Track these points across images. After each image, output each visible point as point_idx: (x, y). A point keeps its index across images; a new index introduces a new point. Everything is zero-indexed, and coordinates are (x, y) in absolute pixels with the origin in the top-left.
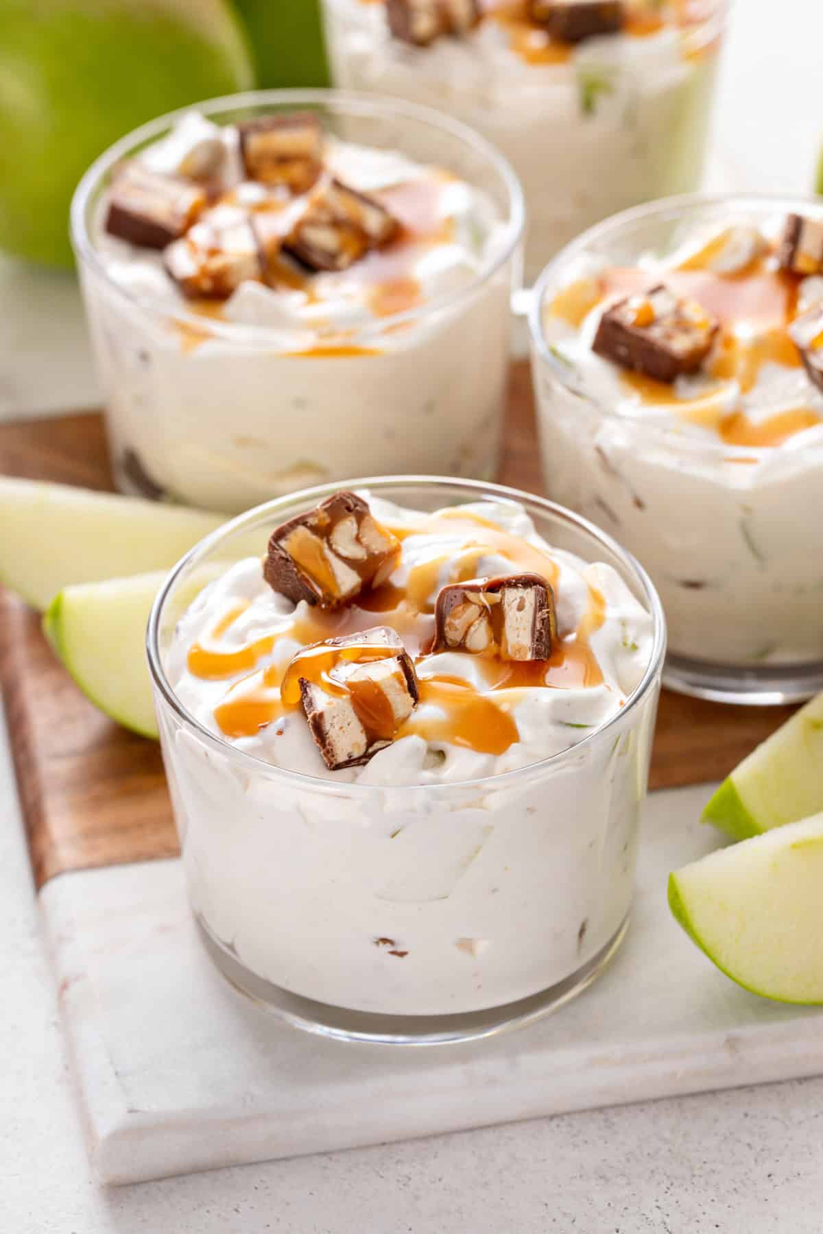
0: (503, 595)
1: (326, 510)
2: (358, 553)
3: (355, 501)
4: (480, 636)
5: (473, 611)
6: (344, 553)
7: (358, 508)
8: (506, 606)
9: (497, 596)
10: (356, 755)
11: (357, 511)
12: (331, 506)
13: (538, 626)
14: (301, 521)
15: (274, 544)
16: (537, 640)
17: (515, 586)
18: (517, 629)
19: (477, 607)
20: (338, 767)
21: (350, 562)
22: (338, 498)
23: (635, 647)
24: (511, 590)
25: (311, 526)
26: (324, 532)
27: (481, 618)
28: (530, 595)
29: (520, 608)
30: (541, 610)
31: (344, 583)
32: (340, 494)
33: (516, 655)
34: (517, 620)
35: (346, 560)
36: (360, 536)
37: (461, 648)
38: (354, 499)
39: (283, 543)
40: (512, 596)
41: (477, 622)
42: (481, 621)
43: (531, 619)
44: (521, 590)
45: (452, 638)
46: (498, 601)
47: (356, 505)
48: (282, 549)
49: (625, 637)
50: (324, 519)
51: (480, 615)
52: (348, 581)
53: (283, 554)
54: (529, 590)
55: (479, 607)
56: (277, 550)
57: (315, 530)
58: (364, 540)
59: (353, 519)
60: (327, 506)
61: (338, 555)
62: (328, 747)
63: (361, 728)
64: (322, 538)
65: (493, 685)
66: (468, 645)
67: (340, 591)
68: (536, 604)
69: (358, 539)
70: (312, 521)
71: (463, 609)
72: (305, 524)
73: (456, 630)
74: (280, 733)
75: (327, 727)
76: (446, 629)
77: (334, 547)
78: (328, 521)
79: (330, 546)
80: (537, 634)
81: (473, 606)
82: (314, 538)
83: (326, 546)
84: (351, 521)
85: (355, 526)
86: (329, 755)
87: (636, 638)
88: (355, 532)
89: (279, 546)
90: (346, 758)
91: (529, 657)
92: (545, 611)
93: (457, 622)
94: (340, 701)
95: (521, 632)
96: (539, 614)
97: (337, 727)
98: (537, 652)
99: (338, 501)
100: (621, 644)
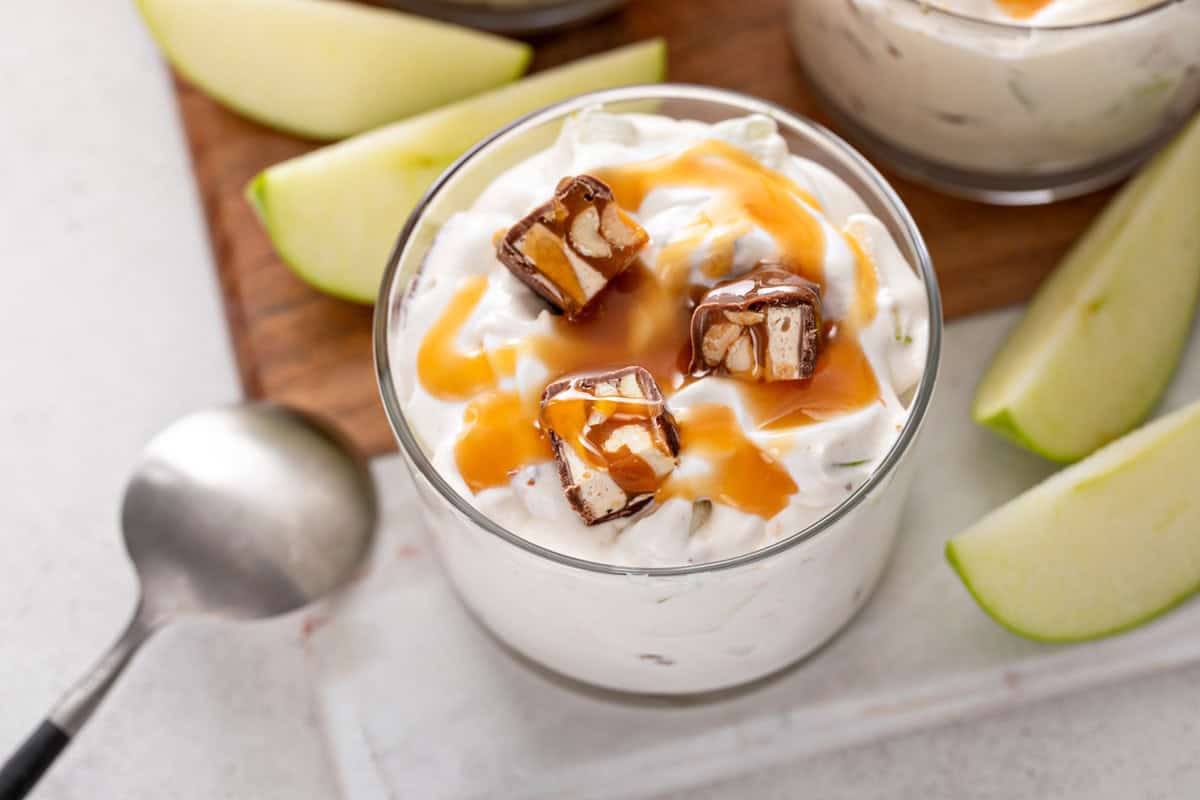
0: (766, 315)
1: (563, 201)
2: (601, 250)
3: (596, 188)
4: (741, 357)
5: (733, 331)
6: (586, 252)
7: (598, 195)
8: (769, 327)
9: (759, 316)
10: (615, 510)
11: (597, 198)
12: (567, 197)
13: (806, 346)
14: (537, 217)
15: (509, 247)
16: (805, 360)
17: (778, 305)
18: (783, 349)
19: (738, 327)
20: (597, 522)
21: (593, 262)
22: (575, 185)
23: (909, 340)
24: (773, 309)
25: (548, 222)
26: (562, 228)
27: (742, 338)
28: (795, 315)
29: (785, 327)
30: (808, 330)
31: (588, 287)
32: (577, 179)
33: (781, 374)
34: (782, 340)
35: (589, 260)
36: (603, 228)
37: (720, 369)
38: (594, 185)
39: (518, 245)
40: (775, 316)
41: (738, 342)
42: (742, 342)
43: (797, 338)
44: (785, 310)
45: (711, 357)
46: (761, 320)
47: (596, 192)
48: (519, 253)
49: (898, 329)
50: (561, 212)
51: (741, 334)
52: (592, 282)
53: (519, 259)
54: (794, 310)
55: (740, 326)
56: (513, 254)
57: (552, 226)
58: (607, 233)
59: (593, 209)
60: (564, 196)
61: (580, 255)
62: (586, 510)
63: (621, 490)
64: (560, 236)
65: (760, 423)
66: (729, 365)
67: (585, 295)
68: (802, 322)
69: (600, 232)
70: (549, 216)
71: (723, 328)
72: (541, 220)
73: (716, 349)
74: (532, 483)
75: (584, 496)
76: (705, 348)
77: (575, 245)
78: (566, 214)
79: (570, 244)
80: (804, 355)
81: (733, 326)
82: (553, 237)
83: (566, 246)
84: (591, 212)
85: (597, 217)
86: (588, 515)
87: (909, 328)
88: (597, 225)
89: (516, 250)
90: (605, 514)
91: (796, 376)
92: (811, 331)
93: (716, 342)
94: (597, 473)
95: (787, 352)
96: (806, 336)
97: (595, 495)
98: (804, 372)
99: (575, 188)
100: (894, 339)
